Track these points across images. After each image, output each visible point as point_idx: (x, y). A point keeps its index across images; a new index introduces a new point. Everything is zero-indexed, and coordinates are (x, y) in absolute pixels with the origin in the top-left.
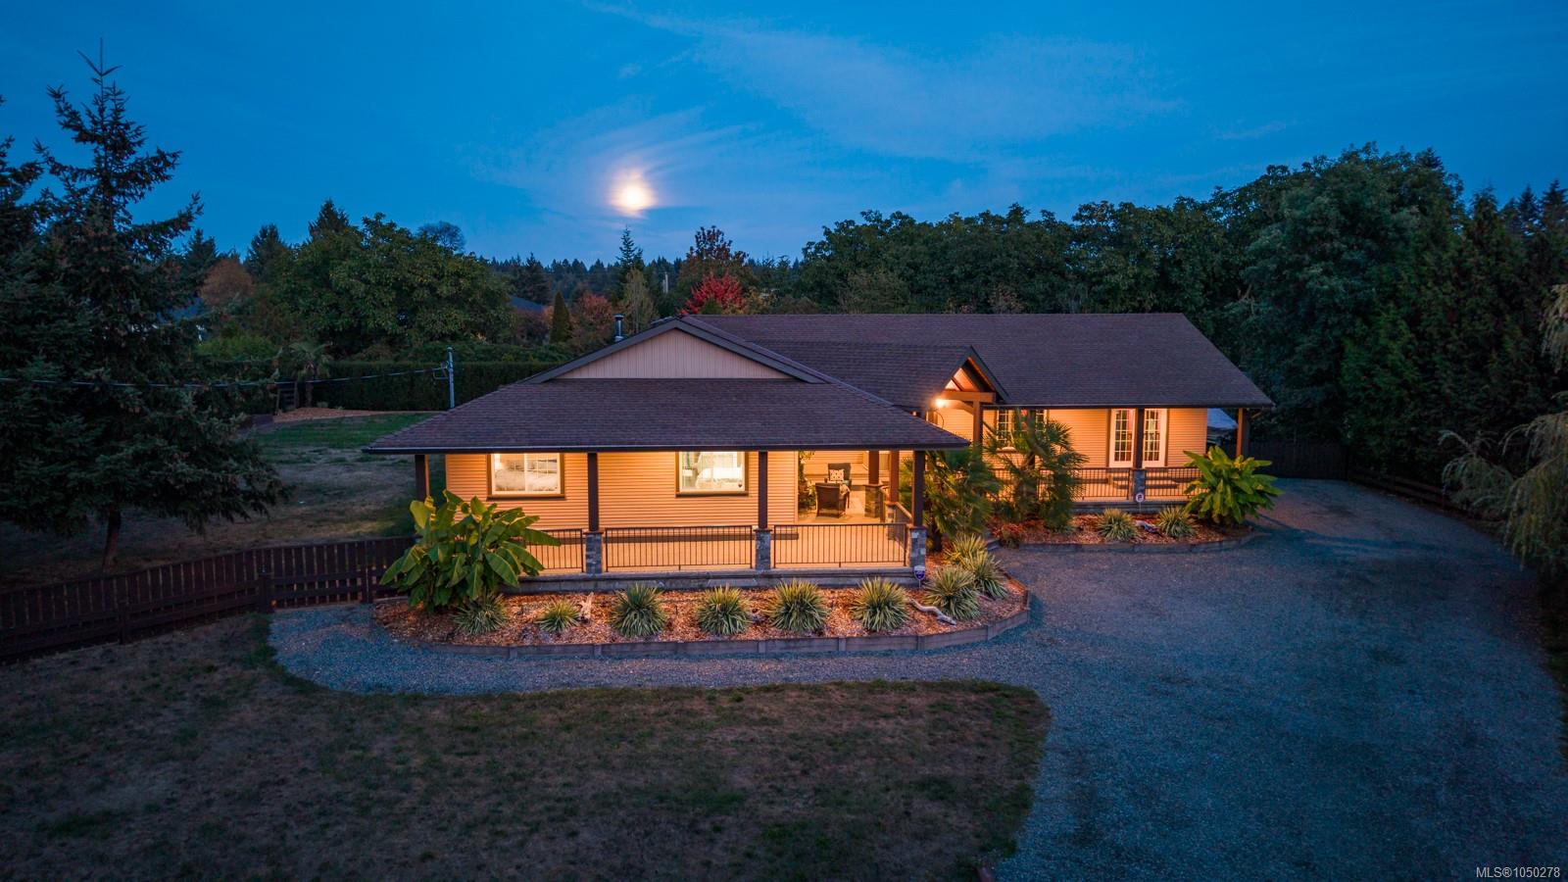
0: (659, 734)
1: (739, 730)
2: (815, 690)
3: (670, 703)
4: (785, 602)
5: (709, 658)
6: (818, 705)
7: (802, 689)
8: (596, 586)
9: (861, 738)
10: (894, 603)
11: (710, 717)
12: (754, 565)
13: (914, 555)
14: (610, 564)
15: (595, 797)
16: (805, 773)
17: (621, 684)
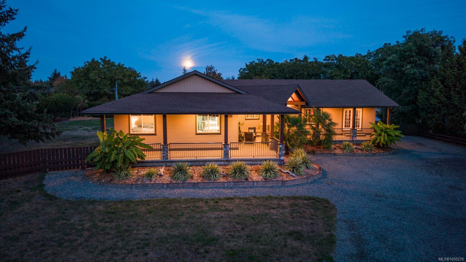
0: (185, 215)
1: (217, 213)
2: (245, 199)
3: (191, 204)
4: (234, 169)
5: (206, 188)
6: (248, 205)
7: (241, 199)
8: (166, 164)
9: (264, 216)
10: (274, 169)
11: (206, 208)
12: (223, 157)
13: (280, 153)
14: (171, 156)
15: (157, 239)
16: (243, 229)
17: (173, 197)
